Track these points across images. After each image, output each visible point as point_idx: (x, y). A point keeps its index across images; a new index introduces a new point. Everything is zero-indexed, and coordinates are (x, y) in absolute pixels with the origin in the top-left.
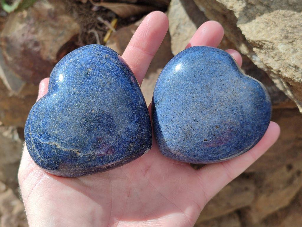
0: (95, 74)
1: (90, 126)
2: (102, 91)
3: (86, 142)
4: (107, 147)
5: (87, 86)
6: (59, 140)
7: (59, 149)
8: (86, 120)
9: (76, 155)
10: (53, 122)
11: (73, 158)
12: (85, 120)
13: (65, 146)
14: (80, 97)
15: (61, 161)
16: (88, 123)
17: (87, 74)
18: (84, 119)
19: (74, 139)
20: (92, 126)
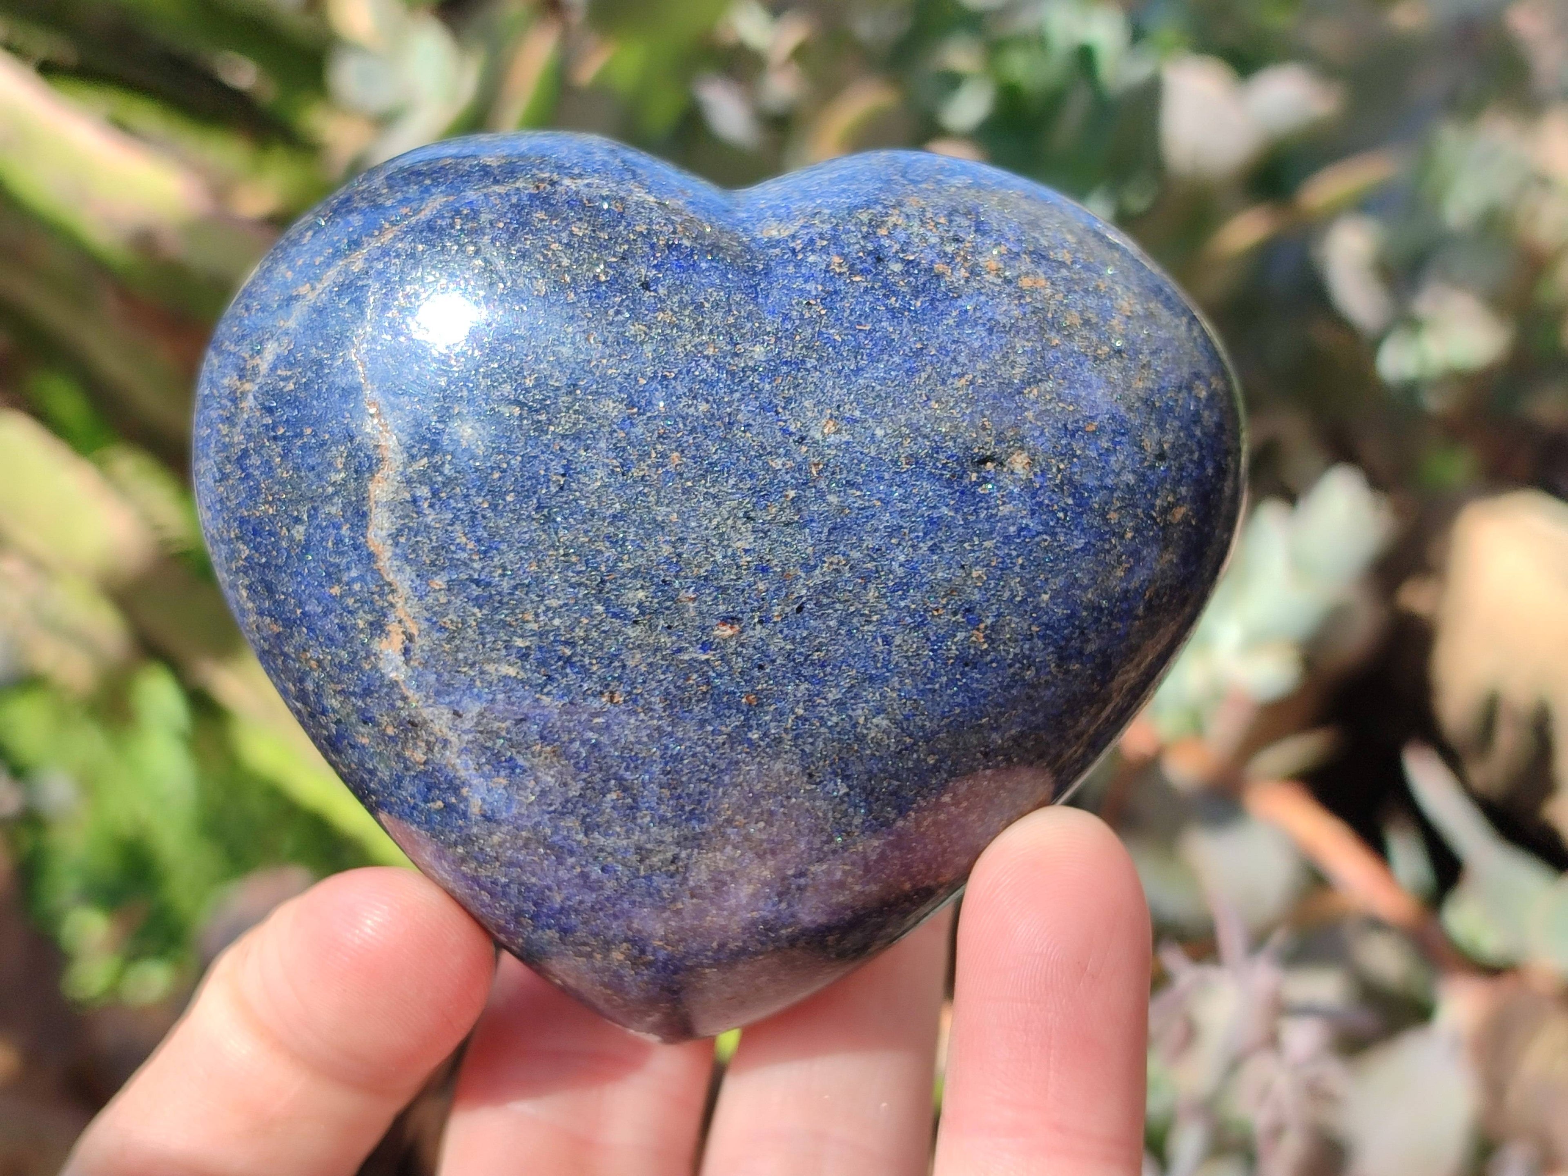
0: (1005, 510)
1: (614, 657)
2: (896, 623)
3: (490, 668)
4: (523, 811)
5: (885, 502)
6: (423, 477)
7: (363, 499)
8: (643, 613)
9: (378, 627)
10: (529, 383)
11: (348, 620)
12: (640, 605)
13: (399, 532)
14: (792, 494)
15: (291, 539)
16: (632, 632)
17: (984, 461)
18: (641, 594)
19: (477, 583)
20: (624, 667)
